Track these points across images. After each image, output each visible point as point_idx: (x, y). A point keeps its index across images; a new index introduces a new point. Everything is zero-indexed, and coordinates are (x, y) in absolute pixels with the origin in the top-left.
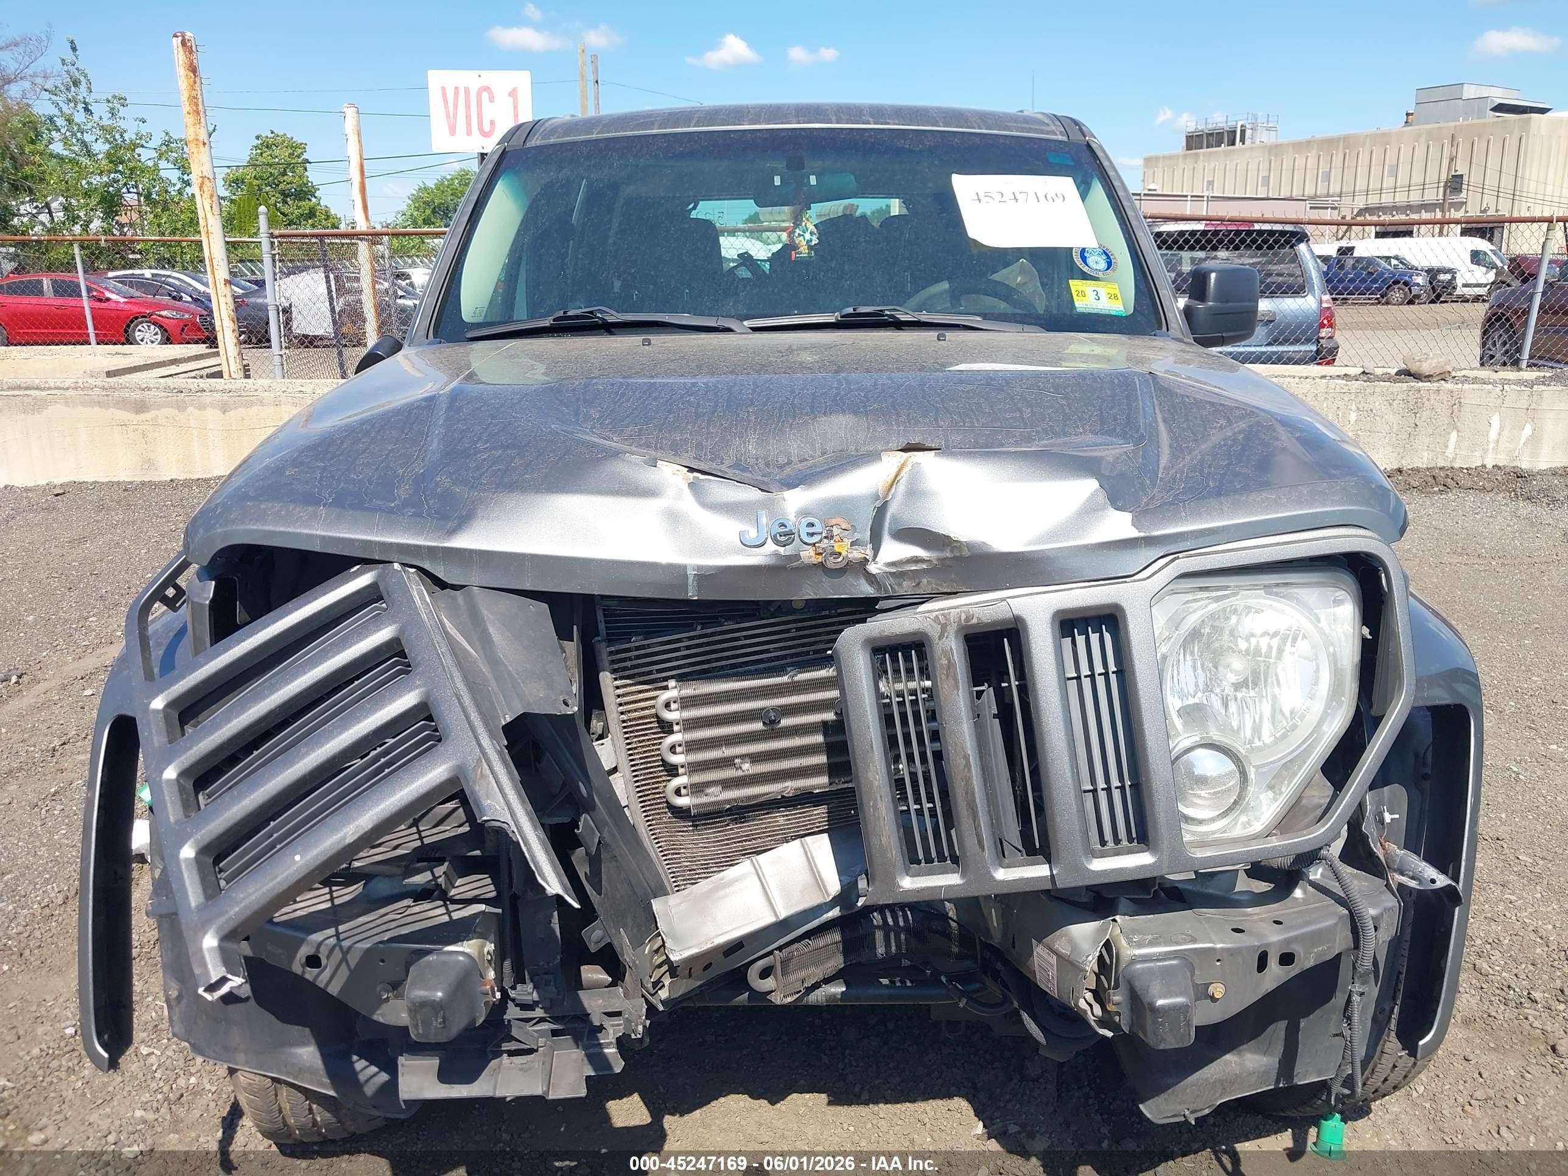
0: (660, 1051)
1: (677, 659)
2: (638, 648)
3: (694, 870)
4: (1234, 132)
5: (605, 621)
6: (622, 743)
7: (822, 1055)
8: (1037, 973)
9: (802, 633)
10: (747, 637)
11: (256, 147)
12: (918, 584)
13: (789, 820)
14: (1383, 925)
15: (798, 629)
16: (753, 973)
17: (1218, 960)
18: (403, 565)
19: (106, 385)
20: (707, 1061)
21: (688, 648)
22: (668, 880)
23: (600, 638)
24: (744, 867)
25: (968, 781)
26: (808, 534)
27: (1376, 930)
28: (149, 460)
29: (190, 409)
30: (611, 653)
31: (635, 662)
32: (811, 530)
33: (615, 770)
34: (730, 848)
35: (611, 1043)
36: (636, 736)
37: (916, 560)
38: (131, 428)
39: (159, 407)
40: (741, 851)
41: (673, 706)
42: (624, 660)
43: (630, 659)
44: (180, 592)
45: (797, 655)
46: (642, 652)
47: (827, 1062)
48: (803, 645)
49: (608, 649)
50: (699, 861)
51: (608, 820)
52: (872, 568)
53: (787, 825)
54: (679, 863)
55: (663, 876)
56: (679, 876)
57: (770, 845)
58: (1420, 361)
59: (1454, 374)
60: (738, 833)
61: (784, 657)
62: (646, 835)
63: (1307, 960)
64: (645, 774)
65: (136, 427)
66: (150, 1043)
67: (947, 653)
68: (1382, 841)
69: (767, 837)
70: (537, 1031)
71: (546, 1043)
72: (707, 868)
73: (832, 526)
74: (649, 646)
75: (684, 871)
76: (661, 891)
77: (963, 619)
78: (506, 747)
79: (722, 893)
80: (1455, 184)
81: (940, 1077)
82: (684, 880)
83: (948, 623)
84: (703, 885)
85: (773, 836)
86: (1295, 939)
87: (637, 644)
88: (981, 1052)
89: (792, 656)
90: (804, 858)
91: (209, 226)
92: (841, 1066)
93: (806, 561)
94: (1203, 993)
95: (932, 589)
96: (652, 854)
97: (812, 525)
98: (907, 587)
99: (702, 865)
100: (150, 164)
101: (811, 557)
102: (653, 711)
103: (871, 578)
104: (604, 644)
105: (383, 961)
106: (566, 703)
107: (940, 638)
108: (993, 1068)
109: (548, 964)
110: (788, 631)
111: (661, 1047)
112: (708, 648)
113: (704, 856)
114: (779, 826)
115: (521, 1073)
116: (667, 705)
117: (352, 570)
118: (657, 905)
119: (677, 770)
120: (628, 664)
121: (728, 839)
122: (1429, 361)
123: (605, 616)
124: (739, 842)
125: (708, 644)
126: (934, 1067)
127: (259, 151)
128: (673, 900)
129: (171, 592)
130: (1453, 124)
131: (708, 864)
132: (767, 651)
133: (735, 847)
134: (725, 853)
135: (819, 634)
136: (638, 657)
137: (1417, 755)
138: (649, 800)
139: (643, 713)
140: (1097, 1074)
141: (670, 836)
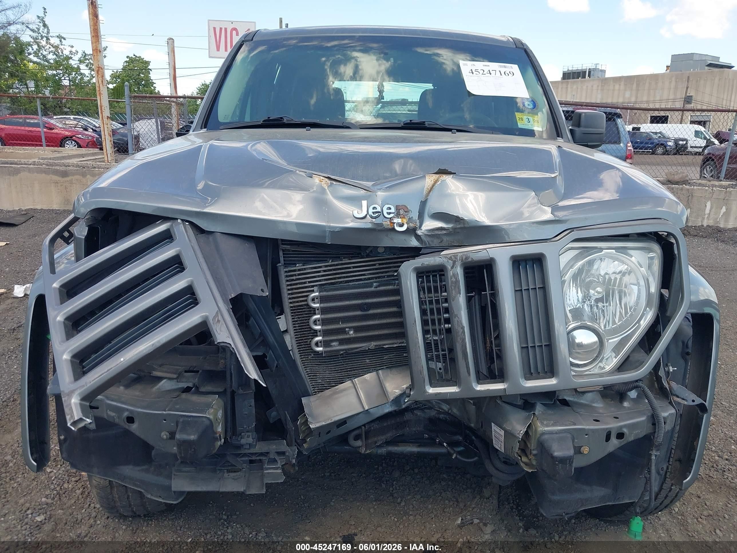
0: (302, 479)
1: (319, 276)
2: (299, 270)
3: (324, 384)
4: (585, 72)
5: (284, 257)
6: (290, 318)
7: (382, 484)
8: (494, 440)
9: (381, 266)
10: (354, 267)
11: (126, 62)
12: (441, 242)
13: (371, 361)
14: (668, 422)
15: (380, 264)
16: (351, 437)
17: (586, 435)
18: (182, 220)
19: (49, 163)
20: (325, 485)
21: (324, 271)
22: (310, 389)
23: (280, 264)
24: (348, 384)
25: (464, 340)
26: (387, 213)
27: (665, 424)
28: (68, 200)
29: (88, 176)
30: (286, 272)
31: (298, 277)
32: (389, 211)
33: (286, 331)
34: (342, 374)
35: (279, 467)
36: (297, 315)
37: (441, 229)
38: (59, 185)
39: (73, 174)
40: (347, 376)
41: (316, 300)
42: (292, 276)
43: (295, 275)
44: (71, 235)
45: (379, 277)
46: (302, 272)
47: (384, 487)
48: (382, 273)
49: (285, 270)
50: (326, 380)
51: (282, 355)
52: (419, 232)
53: (370, 364)
54: (316, 380)
55: (308, 387)
56: (316, 387)
57: (362, 374)
58: (674, 175)
59: (689, 182)
60: (346, 367)
61: (372, 278)
62: (300, 365)
63: (630, 437)
64: (301, 335)
65: (62, 184)
66: (52, 466)
67: (455, 275)
68: (668, 380)
69: (360, 369)
70: (242, 461)
71: (246, 467)
72: (330, 384)
73: (400, 210)
74: (305, 269)
75: (318, 385)
76: (307, 394)
77: (464, 258)
78: (231, 309)
79: (337, 396)
80: (688, 100)
81: (440, 496)
82: (318, 389)
83: (456, 260)
84: (327, 392)
85: (363, 369)
86: (625, 426)
87: (299, 268)
88: (461, 484)
89: (376, 278)
90: (378, 381)
91: (101, 90)
92: (391, 489)
93: (386, 227)
94: (578, 450)
95: (449, 244)
96: (303, 375)
97: (390, 209)
98: (436, 243)
99: (327, 382)
100: (76, 66)
101: (388, 225)
102: (305, 303)
103: (418, 238)
104: (282, 267)
105: (165, 420)
106: (262, 290)
107: (452, 268)
108: (467, 492)
109: (249, 427)
110: (374, 265)
111: (303, 478)
112: (335, 272)
113: (329, 378)
114: (366, 364)
115: (233, 480)
116: (313, 300)
117: (157, 223)
118: (304, 400)
119: (317, 333)
120: (294, 278)
121: (341, 370)
122: (678, 175)
123: (283, 254)
124: (346, 371)
125: (334, 270)
126: (437, 491)
127: (127, 64)
128: (312, 398)
129: (66, 234)
130: (688, 72)
131: (331, 382)
132: (364, 275)
133: (344, 374)
134: (339, 377)
135: (390, 267)
136: (299, 275)
137: (683, 342)
138: (302, 348)
139: (301, 304)
140: (517, 497)
141: (312, 367)
